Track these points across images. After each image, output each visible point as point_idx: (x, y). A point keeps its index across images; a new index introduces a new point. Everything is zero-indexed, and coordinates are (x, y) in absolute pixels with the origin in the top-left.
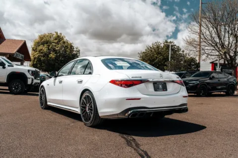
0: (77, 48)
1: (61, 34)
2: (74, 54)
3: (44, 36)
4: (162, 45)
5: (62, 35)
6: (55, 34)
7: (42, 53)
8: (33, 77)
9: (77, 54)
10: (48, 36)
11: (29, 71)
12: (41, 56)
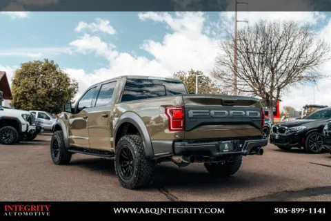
0: (74, 81)
1: (52, 61)
2: (71, 88)
3: (30, 65)
4: (187, 76)
5: (55, 63)
6: (44, 61)
7: (27, 88)
8: (28, 123)
9: (74, 89)
10: (34, 65)
11: (23, 115)
12: (26, 92)
